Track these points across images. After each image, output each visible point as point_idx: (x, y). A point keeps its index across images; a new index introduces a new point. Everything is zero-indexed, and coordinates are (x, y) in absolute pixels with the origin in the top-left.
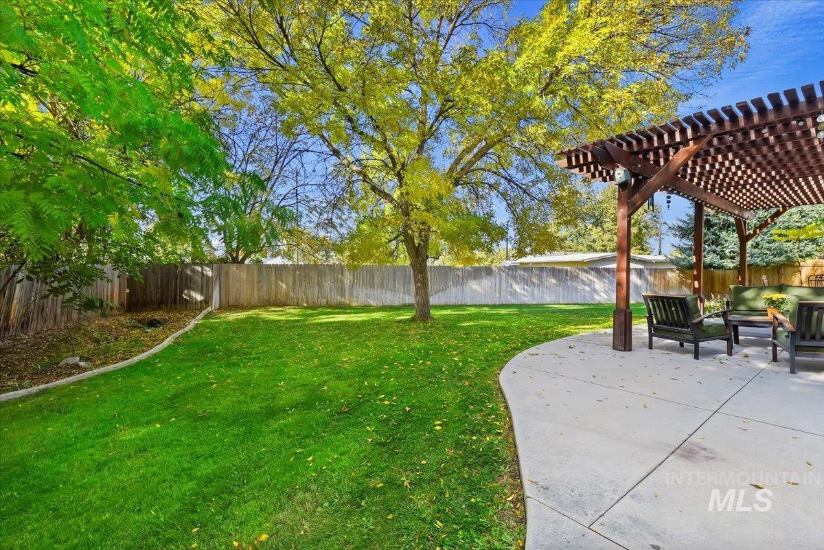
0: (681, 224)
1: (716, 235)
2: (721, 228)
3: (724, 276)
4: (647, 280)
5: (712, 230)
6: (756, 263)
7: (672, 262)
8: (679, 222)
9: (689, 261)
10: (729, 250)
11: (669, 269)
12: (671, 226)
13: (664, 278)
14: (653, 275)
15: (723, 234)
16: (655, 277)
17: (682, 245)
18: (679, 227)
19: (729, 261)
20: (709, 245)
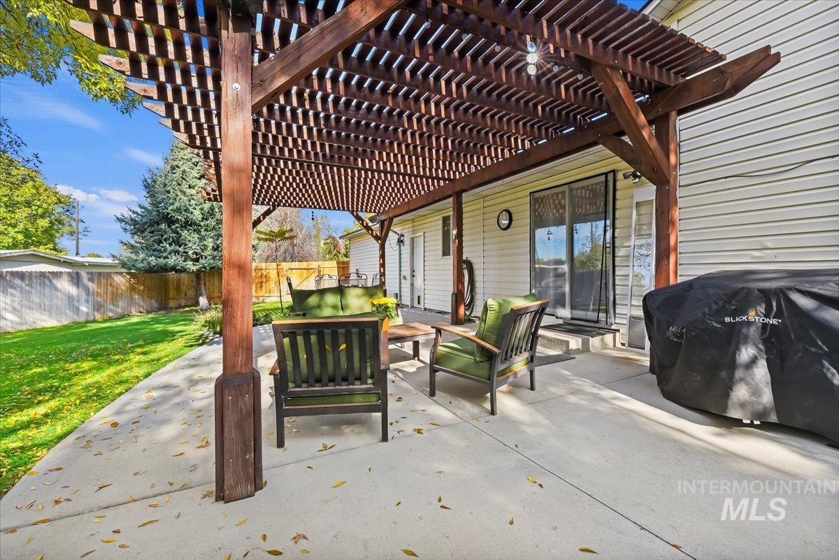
0: (134, 216)
1: (178, 233)
2: (182, 226)
3: (179, 280)
4: (87, 290)
5: (173, 227)
6: (218, 265)
7: (124, 265)
8: (131, 213)
9: (149, 263)
10: (192, 251)
11: (117, 273)
12: (120, 217)
13: (111, 285)
14: (96, 281)
15: (185, 233)
16: (99, 284)
17: (133, 242)
18: (132, 220)
19: (191, 263)
20: (170, 244)
